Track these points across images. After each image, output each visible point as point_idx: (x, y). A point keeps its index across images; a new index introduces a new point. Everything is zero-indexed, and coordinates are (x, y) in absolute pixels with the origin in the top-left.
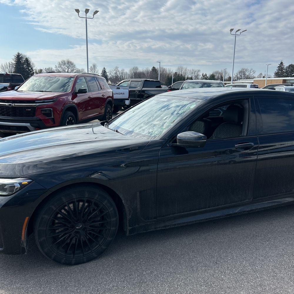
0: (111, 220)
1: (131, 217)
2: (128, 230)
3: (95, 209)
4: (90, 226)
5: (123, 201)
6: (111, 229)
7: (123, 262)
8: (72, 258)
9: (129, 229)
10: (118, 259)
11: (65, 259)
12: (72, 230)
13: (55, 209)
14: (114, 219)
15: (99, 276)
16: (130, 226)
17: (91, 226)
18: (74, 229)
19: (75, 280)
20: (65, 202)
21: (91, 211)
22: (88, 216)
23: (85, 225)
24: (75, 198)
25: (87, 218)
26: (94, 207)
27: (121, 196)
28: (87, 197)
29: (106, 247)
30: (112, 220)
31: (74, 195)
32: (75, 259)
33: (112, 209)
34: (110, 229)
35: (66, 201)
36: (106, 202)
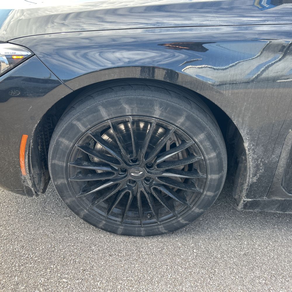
0: (207, 176)
1: (255, 181)
2: (242, 202)
3: (178, 145)
4: (159, 178)
5: (246, 145)
6: (205, 193)
7: (216, 262)
8: (118, 223)
9: (244, 201)
10: (208, 251)
11: (104, 222)
12: (123, 176)
13: (83, 129)
14: (215, 177)
15: (158, 283)
16: (248, 196)
17: (161, 178)
18: (126, 176)
19: (111, 274)
20: (105, 119)
21: (168, 148)
22: (158, 156)
23: (151, 173)
24: (130, 114)
25: (155, 161)
26: (176, 139)
27: (243, 132)
28: (157, 117)
29: (187, 222)
30: (209, 177)
31: (126, 107)
32: (123, 227)
33: (213, 155)
34: (202, 193)
35: (108, 118)
36: (202, 136)
